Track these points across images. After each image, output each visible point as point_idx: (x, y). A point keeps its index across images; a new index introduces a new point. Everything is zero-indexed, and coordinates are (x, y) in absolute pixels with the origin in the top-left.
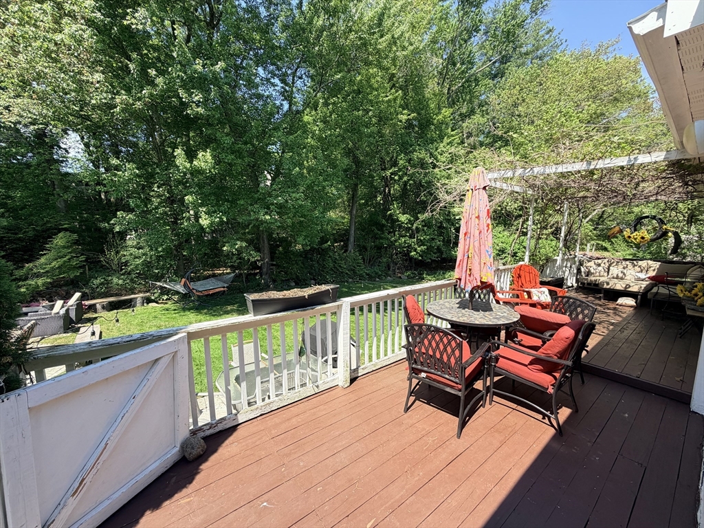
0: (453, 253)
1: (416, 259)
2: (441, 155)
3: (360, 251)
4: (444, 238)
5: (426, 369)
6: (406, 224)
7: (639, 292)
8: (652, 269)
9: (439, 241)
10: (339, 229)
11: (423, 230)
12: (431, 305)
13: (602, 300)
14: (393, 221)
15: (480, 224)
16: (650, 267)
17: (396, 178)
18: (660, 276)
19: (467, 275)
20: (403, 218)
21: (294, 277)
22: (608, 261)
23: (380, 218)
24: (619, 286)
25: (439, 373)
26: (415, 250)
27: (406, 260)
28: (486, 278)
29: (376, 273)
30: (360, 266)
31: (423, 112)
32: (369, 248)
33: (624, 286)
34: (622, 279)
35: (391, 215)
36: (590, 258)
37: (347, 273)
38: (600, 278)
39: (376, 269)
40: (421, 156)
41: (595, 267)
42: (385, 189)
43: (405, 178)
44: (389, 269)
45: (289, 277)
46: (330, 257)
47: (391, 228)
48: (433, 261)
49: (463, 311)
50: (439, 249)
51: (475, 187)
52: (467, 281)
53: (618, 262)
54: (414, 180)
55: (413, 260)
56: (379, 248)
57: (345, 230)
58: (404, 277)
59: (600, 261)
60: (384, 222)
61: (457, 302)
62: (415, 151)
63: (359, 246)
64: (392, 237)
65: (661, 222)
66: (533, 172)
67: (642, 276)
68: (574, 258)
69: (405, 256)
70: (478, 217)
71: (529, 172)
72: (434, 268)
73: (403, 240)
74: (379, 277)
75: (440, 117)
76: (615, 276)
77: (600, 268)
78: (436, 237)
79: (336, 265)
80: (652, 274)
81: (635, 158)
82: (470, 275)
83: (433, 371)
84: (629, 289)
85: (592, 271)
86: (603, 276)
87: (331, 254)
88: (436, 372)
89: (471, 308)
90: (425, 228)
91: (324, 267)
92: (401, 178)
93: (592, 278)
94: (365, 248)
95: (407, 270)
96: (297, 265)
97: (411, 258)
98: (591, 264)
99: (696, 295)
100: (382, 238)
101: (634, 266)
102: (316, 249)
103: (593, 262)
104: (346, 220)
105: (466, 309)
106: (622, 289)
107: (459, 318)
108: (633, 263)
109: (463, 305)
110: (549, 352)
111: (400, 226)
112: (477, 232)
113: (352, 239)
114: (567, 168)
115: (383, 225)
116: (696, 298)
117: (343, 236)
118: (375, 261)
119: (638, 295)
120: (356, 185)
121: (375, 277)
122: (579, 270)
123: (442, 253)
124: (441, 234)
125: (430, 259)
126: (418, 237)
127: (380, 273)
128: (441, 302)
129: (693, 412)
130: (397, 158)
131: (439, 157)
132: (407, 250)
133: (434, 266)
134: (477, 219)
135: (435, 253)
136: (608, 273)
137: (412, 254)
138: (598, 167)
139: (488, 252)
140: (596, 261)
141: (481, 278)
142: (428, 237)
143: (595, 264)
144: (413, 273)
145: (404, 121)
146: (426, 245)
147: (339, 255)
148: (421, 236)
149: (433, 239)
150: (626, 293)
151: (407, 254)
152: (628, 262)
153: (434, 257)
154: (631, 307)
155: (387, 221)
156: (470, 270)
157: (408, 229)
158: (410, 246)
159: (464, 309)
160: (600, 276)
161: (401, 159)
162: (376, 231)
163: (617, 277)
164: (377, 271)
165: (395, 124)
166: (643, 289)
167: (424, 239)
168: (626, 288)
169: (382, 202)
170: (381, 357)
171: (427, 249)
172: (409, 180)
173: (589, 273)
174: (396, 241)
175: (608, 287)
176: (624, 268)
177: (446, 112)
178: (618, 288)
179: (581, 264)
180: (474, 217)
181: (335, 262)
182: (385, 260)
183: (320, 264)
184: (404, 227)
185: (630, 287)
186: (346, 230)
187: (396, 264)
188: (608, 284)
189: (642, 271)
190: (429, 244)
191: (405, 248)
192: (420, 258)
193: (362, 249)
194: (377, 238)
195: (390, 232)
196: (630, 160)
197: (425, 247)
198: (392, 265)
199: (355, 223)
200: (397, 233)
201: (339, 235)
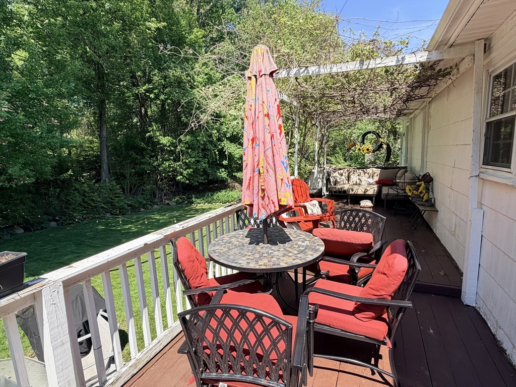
0: (219, 174)
1: (183, 183)
2: (198, 75)
3: (117, 179)
4: (209, 160)
5: (226, 376)
6: (168, 147)
7: (374, 195)
8: (376, 174)
9: (205, 163)
10: (86, 155)
11: (188, 153)
12: (214, 245)
13: (349, 205)
14: (153, 144)
15: (271, 125)
16: (375, 173)
17: (152, 96)
18: (383, 180)
19: (260, 198)
20: (165, 140)
21: (21, 221)
22: (347, 171)
23: (138, 141)
24: (360, 192)
25: (250, 378)
26: (181, 174)
27: (173, 185)
28: (285, 200)
29: (140, 203)
30: (118, 197)
31: (174, 28)
32: (128, 176)
33: (363, 190)
34: (359, 185)
35: (150, 137)
36: (334, 169)
37: (102, 207)
38: (345, 186)
39: (140, 198)
40: (177, 74)
41: (339, 176)
42: (141, 110)
43: (162, 97)
44: (155, 197)
45: (10, 223)
46: (76, 189)
47: (152, 151)
48: (200, 184)
49: (258, 247)
50: (205, 171)
51: (260, 72)
52: (260, 207)
53: (354, 171)
54: (172, 100)
55: (180, 185)
56: (141, 174)
57: (95, 156)
58: (172, 203)
59: (341, 171)
60: (143, 145)
61: (246, 234)
62: (169, 67)
63: (115, 174)
64: (154, 162)
65: (378, 136)
66: (308, 72)
67: (371, 181)
68: (324, 170)
69: (172, 181)
70: (268, 115)
71: (304, 71)
72: (202, 191)
73: (167, 164)
74: (144, 206)
75: (193, 36)
76: (355, 183)
77: (343, 177)
78: (201, 159)
79: (86, 199)
80: (376, 178)
81: (402, 58)
82: (263, 198)
83: (238, 376)
84: (367, 193)
85: (339, 180)
86: (345, 184)
87: (78, 186)
88: (244, 378)
89: (266, 241)
90: (190, 151)
91: (68, 203)
92: (157, 97)
93: (339, 186)
94: (123, 176)
95: (175, 196)
96: (24, 204)
97: (178, 183)
98: (336, 174)
99: (421, 193)
100: (143, 163)
101: (365, 173)
102: (51, 181)
103: (337, 173)
104: (96, 145)
105: (261, 244)
106: (363, 193)
107: (257, 262)
108: (364, 171)
109: (255, 238)
110: (383, 293)
111: (162, 150)
112: (268, 136)
113: (105, 167)
114: (341, 68)
115: (144, 149)
116: (422, 195)
117: (92, 164)
118: (137, 189)
119: (373, 197)
120: (103, 102)
121: (139, 208)
122: (328, 180)
123: (208, 175)
124: (205, 157)
125: (198, 182)
126: (183, 159)
127: (145, 202)
128: (226, 237)
129: (466, 305)
130: (150, 73)
131: (196, 77)
132: (173, 175)
133: (202, 188)
134: (266, 118)
135: (201, 176)
136: (348, 180)
137: (179, 178)
138: (370, 67)
139: (284, 164)
140: (339, 171)
141: (279, 201)
142: (193, 159)
143: (339, 174)
144: (181, 198)
145: (153, 29)
146: (192, 168)
147: (89, 186)
148: (186, 159)
149: (198, 162)
150: (365, 197)
151: (173, 179)
152: (360, 171)
153: (201, 179)
154: (370, 208)
155: (147, 144)
156: (263, 190)
157: (171, 152)
158: (175, 170)
159: (257, 244)
160: (343, 184)
161: (155, 75)
162: (135, 155)
163: (356, 184)
164: (140, 200)
165: (143, 32)
166: (376, 191)
167: (189, 162)
168: (365, 192)
169: (139, 124)
170: (146, 344)
171: (194, 172)
172: (167, 99)
173: (336, 183)
174: (159, 166)
175: (353, 193)
176: (358, 175)
177: (198, 33)
178: (359, 193)
179: (329, 175)
180: (261, 116)
181: (84, 195)
182: (149, 187)
183: (62, 200)
184: (167, 150)
185: (367, 191)
186: (98, 157)
187: (163, 190)
188: (352, 190)
189: (369, 177)
190: (195, 167)
191: (171, 172)
192: (187, 182)
193: (119, 177)
194: (136, 164)
195: (151, 157)
196: (398, 61)
197: (191, 170)
198: (157, 192)
199: (108, 147)
200: (159, 157)
201: (88, 163)
